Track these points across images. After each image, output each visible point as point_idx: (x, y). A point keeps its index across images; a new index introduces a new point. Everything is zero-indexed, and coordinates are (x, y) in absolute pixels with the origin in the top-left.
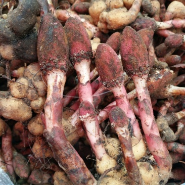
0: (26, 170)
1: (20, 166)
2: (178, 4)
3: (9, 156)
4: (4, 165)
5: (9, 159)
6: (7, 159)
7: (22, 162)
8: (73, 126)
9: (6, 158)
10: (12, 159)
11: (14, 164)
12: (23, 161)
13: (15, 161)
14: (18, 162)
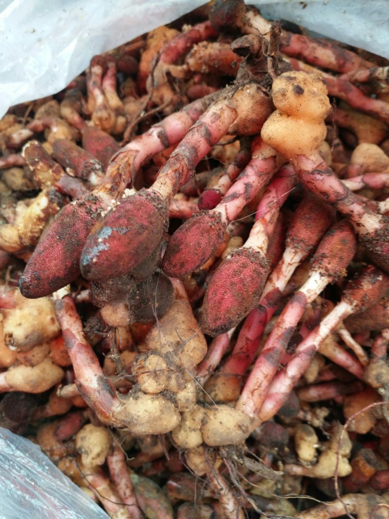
0: (166, 508)
1: (154, 503)
2: (368, 149)
3: (127, 488)
4: (123, 508)
5: (128, 492)
6: (125, 494)
7: (154, 494)
8: (250, 418)
9: (121, 492)
10: (134, 490)
11: (141, 501)
12: (155, 491)
13: (142, 495)
14: (146, 495)
